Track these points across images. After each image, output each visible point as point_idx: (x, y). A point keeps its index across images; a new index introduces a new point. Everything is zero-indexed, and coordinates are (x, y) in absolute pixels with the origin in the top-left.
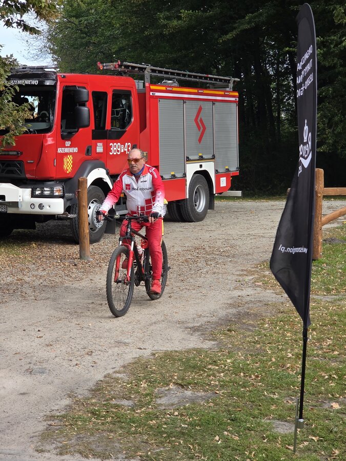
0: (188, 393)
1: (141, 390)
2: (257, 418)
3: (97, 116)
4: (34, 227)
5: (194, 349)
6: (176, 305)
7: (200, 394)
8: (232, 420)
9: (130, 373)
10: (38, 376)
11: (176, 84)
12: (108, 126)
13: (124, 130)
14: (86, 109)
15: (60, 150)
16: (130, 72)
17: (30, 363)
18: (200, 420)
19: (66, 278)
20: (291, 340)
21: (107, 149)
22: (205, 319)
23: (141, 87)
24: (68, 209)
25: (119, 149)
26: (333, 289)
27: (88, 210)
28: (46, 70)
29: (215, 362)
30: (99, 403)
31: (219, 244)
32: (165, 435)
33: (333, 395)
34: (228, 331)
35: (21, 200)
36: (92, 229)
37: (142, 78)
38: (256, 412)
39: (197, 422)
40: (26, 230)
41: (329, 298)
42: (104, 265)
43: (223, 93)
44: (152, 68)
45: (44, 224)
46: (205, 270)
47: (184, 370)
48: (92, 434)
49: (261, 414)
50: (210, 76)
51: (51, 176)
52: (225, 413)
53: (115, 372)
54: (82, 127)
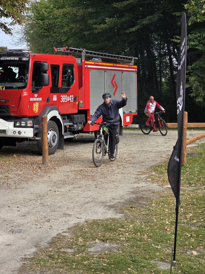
0: (107, 245)
1: (79, 243)
2: (148, 260)
3: (53, 79)
4: (15, 145)
5: (111, 219)
6: (100, 192)
7: (114, 246)
8: (133, 261)
9: (73, 233)
10: (17, 234)
11: (100, 61)
12: (60, 85)
13: (69, 87)
14: (47, 75)
15: (31, 99)
16: (73, 53)
17: (12, 226)
18: (114, 261)
19: (34, 175)
20: (168, 213)
21: (59, 99)
22: (117, 201)
23: (80, 62)
24: (36, 135)
25: (66, 99)
26: (193, 183)
27: (48, 135)
28: (23, 51)
29: (123, 226)
30: (54, 251)
31: (125, 156)
32: (93, 270)
33: (193, 246)
34: (131, 207)
35: (8, 129)
36: (50, 147)
37: (80, 57)
38: (148, 256)
39: (112, 262)
40: (11, 147)
41: (191, 189)
42: (57, 168)
43: (128, 66)
44: (86, 51)
45: (21, 143)
46: (117, 171)
47: (105, 231)
48: (50, 270)
49: (150, 258)
50: (120, 56)
51: (26, 115)
52: (129, 257)
53: (63, 232)
54: (44, 86)
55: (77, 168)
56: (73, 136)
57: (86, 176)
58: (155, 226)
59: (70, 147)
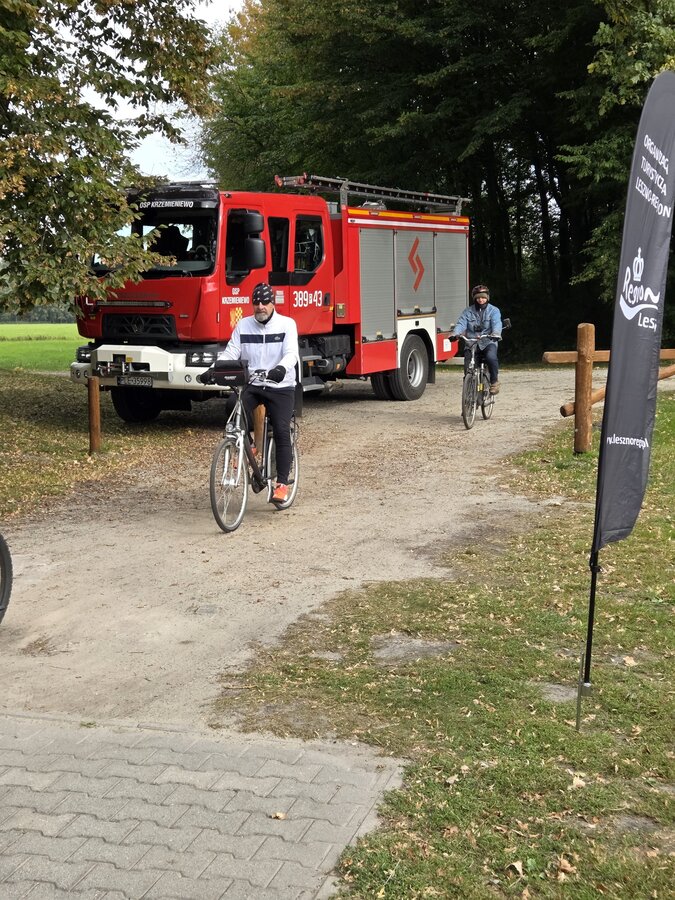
0: (418, 642)
1: (350, 637)
2: (519, 679)
3: (276, 254)
4: (189, 408)
5: (422, 580)
6: (392, 516)
7: (434, 645)
8: (484, 682)
9: (335, 614)
10: (206, 617)
11: (383, 207)
12: (290, 268)
13: (313, 272)
14: (260, 241)
15: (225, 301)
16: (320, 189)
17: (193, 598)
18: (438, 682)
20: (557, 566)
21: (290, 299)
22: (434, 536)
23: (334, 210)
25: (306, 300)
28: (203, 186)
29: (452, 597)
30: (293, 657)
32: (390, 704)
33: (623, 646)
34: (467, 553)
35: (172, 370)
37: (335, 198)
38: (517, 671)
39: (434, 685)
40: (178, 412)
43: (447, 219)
44: (351, 183)
45: (203, 403)
46: (427, 467)
47: (410, 610)
48: (288, 703)
49: (523, 673)
50: (429, 195)
51: (213, 336)
52: (472, 673)
53: (313, 612)
54: (254, 268)
55: (336, 460)
56: (323, 386)
57: (357, 478)
58: (530, 597)
59: (315, 411)
